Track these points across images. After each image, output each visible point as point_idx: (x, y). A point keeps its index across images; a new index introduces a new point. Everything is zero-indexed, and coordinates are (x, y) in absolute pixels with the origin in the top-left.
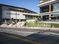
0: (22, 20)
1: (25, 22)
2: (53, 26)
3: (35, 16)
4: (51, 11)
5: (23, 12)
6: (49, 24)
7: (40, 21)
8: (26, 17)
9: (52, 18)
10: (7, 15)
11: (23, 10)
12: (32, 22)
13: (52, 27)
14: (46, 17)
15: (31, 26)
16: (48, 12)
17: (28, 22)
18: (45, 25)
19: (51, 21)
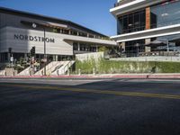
1: (73, 62)
2: (157, 68)
4: (151, 28)
5: (66, 32)
6: (144, 63)
7: (119, 57)
8: (74, 49)
9: (154, 48)
10: (17, 41)
11: (66, 26)
12: (93, 60)
14: (137, 45)
15: (92, 73)
17: (82, 60)
18: (132, 68)
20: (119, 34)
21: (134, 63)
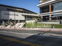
0: (21, 21)
1: (25, 23)
3: (34, 17)
4: (51, 11)
5: (22, 12)
6: (49, 24)
7: (41, 22)
8: (25, 18)
9: (53, 19)
10: (5, 15)
11: (22, 10)
12: (32, 23)
13: (52, 27)
14: (47, 18)
15: (31, 27)
16: (48, 12)
17: (28, 23)
18: (45, 26)
19: (51, 21)
20: (40, 13)
21: (46, 24)
